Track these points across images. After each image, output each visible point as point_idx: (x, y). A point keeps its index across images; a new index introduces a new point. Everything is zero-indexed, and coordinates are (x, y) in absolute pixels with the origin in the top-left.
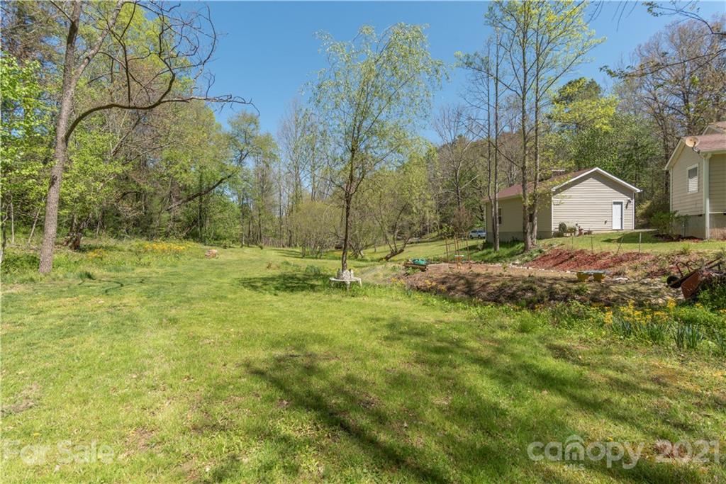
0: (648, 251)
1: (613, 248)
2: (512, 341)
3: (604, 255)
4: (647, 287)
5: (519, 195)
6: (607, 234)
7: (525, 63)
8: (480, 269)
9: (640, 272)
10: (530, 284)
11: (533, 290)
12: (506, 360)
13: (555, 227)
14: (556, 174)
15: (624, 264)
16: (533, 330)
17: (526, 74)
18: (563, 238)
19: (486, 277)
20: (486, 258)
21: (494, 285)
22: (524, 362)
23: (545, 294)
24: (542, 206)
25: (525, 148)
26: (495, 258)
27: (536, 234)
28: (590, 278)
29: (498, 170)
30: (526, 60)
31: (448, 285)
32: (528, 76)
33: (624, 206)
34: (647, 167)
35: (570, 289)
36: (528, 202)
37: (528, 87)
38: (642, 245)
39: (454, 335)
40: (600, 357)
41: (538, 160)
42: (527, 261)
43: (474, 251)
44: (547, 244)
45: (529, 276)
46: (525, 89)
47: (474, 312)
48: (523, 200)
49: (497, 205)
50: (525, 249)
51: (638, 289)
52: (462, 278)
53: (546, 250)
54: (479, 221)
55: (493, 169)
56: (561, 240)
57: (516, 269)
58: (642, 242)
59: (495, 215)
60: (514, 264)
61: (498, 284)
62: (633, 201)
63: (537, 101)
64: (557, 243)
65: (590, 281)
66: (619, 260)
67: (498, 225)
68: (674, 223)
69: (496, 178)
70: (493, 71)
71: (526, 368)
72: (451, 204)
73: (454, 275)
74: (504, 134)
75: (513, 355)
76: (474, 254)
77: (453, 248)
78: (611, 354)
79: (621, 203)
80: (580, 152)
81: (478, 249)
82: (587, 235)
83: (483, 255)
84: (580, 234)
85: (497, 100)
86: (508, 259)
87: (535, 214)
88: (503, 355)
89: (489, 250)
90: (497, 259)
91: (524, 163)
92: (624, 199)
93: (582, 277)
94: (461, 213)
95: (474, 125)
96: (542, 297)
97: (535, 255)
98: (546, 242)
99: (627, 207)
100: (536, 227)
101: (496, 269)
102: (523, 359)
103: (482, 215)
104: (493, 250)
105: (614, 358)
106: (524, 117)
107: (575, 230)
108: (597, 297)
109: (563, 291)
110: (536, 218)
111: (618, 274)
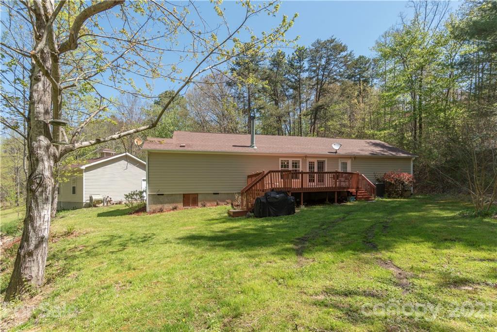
13: (86, 199)
107: (102, 201)
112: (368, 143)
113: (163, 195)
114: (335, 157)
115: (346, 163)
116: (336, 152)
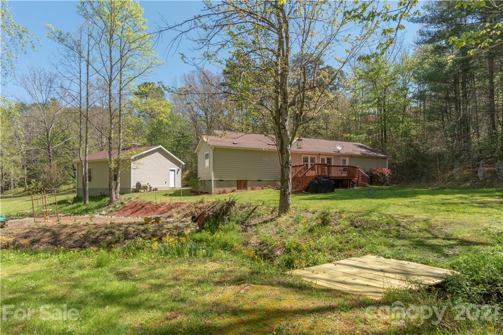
0: (185, 201)
1: (168, 200)
2: (88, 276)
3: (163, 205)
4: (183, 224)
5: (106, 159)
6: (166, 191)
7: (111, 58)
8: (69, 221)
9: (181, 215)
10: (110, 230)
11: (113, 234)
12: (80, 292)
13: (133, 185)
14: (135, 146)
15: (173, 210)
16: (107, 264)
17: (112, 67)
18: (138, 194)
19: (73, 227)
20: (76, 211)
21: (80, 233)
22: (95, 290)
23: (121, 236)
24: (124, 169)
25: (111, 123)
26: (84, 210)
27: (119, 190)
28: (152, 221)
29: (89, 137)
30: (112, 56)
31: (31, 239)
32: (113, 69)
33: (176, 173)
34: (189, 149)
35: (139, 230)
36: (113, 166)
37: (113, 77)
38: (183, 197)
39: (31, 283)
40: (148, 272)
41: (121, 134)
42: (111, 212)
43: (64, 205)
44: (127, 198)
45: (111, 223)
46: (111, 78)
47: (55, 259)
48: (109, 163)
49: (87, 165)
50: (110, 202)
51: (179, 225)
52: (48, 231)
53: (126, 202)
54: (72, 178)
55: (84, 135)
56: (137, 195)
57: (102, 218)
58: (183, 196)
59: (85, 173)
60: (100, 215)
61: (84, 232)
62: (181, 170)
63: (121, 90)
64: (134, 197)
65: (153, 223)
66: (170, 208)
67: (88, 182)
68: (199, 184)
69: (86, 143)
70: (85, 54)
71: (96, 294)
72: (41, 161)
73: (38, 229)
74: (96, 107)
75: (86, 287)
76: (64, 208)
77: (40, 203)
78: (155, 269)
79: (174, 171)
80: (151, 133)
81: (68, 203)
82: (155, 191)
83: (73, 208)
84: (150, 190)
85: (88, 79)
86: (96, 211)
87: (118, 175)
88: (78, 289)
89: (79, 204)
90: (86, 211)
91: (110, 134)
92: (176, 168)
93: (147, 221)
94: (52, 170)
95: (67, 94)
96: (119, 238)
97: (118, 206)
98: (127, 196)
99: (177, 173)
100: (119, 185)
101: (82, 220)
102: (95, 288)
103: (75, 173)
104: (83, 203)
105: (156, 271)
106: (110, 99)
107: (147, 187)
108: (155, 233)
109: (134, 232)
110: (119, 178)
111: (169, 217)
112: (355, 145)
113: (222, 180)
114: (338, 155)
115: (345, 160)
116: (339, 152)
